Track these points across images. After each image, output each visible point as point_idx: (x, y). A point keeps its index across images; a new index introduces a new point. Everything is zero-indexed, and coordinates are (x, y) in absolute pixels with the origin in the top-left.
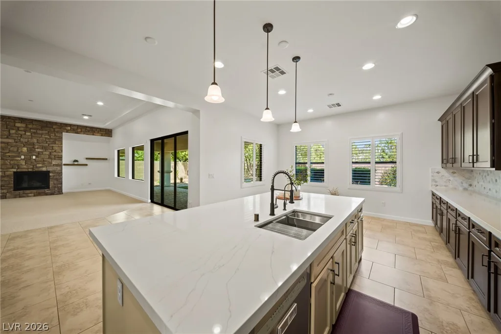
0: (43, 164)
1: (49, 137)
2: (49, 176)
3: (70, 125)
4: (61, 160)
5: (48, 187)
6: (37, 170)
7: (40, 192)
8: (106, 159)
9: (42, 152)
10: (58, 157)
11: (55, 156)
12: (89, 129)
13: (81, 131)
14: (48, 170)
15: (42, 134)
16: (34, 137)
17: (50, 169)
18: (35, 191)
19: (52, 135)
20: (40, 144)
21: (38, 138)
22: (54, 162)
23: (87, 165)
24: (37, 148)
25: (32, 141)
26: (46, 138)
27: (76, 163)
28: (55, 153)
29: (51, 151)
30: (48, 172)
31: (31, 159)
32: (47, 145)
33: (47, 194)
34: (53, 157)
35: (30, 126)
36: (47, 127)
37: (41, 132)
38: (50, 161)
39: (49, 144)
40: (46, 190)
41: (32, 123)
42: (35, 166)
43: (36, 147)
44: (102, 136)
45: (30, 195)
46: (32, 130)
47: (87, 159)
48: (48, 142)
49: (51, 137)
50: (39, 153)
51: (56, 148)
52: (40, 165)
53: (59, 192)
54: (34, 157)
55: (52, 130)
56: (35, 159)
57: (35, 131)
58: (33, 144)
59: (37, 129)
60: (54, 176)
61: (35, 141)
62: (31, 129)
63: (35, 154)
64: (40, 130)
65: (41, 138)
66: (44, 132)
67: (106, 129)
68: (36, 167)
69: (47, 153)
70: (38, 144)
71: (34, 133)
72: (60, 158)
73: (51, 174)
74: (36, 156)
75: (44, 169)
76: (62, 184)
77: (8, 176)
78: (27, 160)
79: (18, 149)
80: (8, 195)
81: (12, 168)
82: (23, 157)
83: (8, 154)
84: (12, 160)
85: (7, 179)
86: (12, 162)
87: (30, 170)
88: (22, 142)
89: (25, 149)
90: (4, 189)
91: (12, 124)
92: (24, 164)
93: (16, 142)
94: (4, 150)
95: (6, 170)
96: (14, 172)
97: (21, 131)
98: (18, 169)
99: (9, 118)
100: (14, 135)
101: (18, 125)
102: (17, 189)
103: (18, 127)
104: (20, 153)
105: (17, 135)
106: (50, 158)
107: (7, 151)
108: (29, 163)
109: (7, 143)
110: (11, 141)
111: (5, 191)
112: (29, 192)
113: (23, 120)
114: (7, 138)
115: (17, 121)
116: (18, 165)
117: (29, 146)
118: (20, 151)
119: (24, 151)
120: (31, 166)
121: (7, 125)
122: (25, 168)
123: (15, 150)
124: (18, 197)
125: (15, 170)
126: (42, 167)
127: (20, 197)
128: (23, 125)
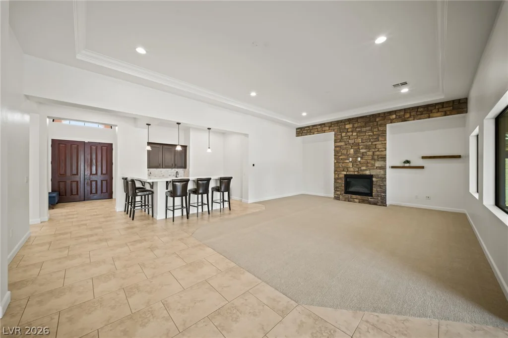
0: (367, 166)
1: (372, 134)
2: (373, 181)
3: (394, 112)
4: (385, 161)
5: (371, 194)
6: (361, 173)
7: (364, 199)
8: (459, 157)
9: (366, 152)
10: (381, 158)
11: (378, 155)
12: (422, 109)
13: (410, 117)
14: (372, 174)
15: (366, 132)
16: (359, 136)
17: (373, 172)
18: (359, 197)
19: (375, 130)
20: (364, 144)
21: (362, 137)
22: (377, 164)
23: (423, 167)
24: (362, 149)
25: (357, 142)
26: (369, 135)
27: (407, 165)
28: (378, 153)
29: (374, 150)
30: (371, 176)
31: (356, 161)
32: (370, 143)
33: (370, 203)
34: (376, 157)
35: (356, 125)
36: (370, 121)
37: (364, 129)
38: (373, 163)
39: (372, 142)
40: (369, 198)
41: (357, 121)
42: (360, 169)
43: (361, 146)
44: (445, 115)
45: (356, 200)
46: (358, 130)
47: (423, 158)
48: (372, 140)
49: (375, 133)
50: (363, 154)
51: (379, 146)
52: (364, 168)
53: (382, 202)
54: (359, 159)
55: (375, 123)
56: (360, 161)
57: (360, 129)
58: (358, 144)
59: (361, 127)
60: (377, 181)
61: (360, 140)
62: (356, 128)
63: (359, 155)
64: (364, 127)
65: (365, 137)
66: (368, 128)
67: (453, 101)
68: (361, 170)
69: (371, 153)
70: (363, 144)
71: (359, 131)
72: (384, 158)
73: (374, 179)
74: (362, 158)
75: (367, 173)
76: (385, 192)
77: (341, 178)
78: (354, 162)
79: (347, 151)
80: (341, 197)
81: (343, 171)
82: (351, 159)
83: (341, 157)
84: (343, 163)
85: (339, 181)
86: (343, 165)
87: (356, 173)
88: (349, 144)
89: (352, 151)
90: (338, 191)
91: (343, 127)
92: (351, 167)
93: (346, 145)
94: (338, 153)
95: (339, 173)
96: (345, 175)
97: (349, 132)
98: (347, 171)
99: (341, 121)
100: (345, 138)
101: (347, 126)
102: (347, 192)
103: (347, 129)
104: (348, 155)
105: (346, 138)
106: (373, 159)
107: (340, 154)
108: (356, 165)
109: (340, 147)
110: (342, 144)
111: (339, 193)
112: (355, 197)
113: (350, 120)
114: (340, 141)
115: (347, 123)
116: (347, 168)
117: (356, 147)
118: (348, 153)
119: (351, 153)
120: (357, 169)
121: (340, 129)
122: (352, 171)
123: (345, 153)
124: (347, 200)
125: (345, 173)
126: (366, 170)
127: (349, 201)
128: (351, 126)
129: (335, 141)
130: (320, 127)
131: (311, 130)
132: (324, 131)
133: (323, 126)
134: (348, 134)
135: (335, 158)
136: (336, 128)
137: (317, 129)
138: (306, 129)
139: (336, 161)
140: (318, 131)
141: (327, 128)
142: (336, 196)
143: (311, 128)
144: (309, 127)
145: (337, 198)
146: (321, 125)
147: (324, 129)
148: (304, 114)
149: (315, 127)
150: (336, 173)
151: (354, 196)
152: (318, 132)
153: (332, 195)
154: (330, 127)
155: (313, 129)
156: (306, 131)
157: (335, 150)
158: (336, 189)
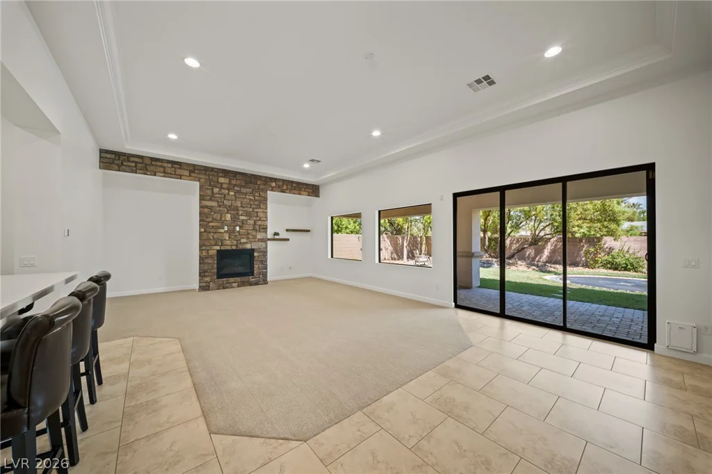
0: (248, 238)
1: (253, 198)
2: (254, 257)
3: (275, 180)
4: (266, 232)
5: (252, 273)
6: (240, 247)
7: (244, 280)
8: (309, 231)
9: (246, 220)
10: (263, 229)
11: (260, 226)
12: (294, 185)
13: (287, 189)
14: (253, 247)
15: (246, 194)
16: (238, 198)
17: (255, 246)
18: (238, 279)
19: (256, 194)
20: (245, 209)
21: (242, 200)
22: (259, 236)
23: (288, 240)
24: (241, 215)
25: (235, 205)
26: (250, 200)
27: (276, 237)
28: (259, 223)
29: (255, 219)
30: (253, 250)
31: (234, 230)
32: (251, 209)
33: (251, 284)
34: (257, 227)
35: (234, 182)
36: (251, 182)
37: (244, 190)
38: (255, 234)
39: (253, 209)
40: (250, 277)
41: (235, 177)
42: (239, 242)
43: (241, 212)
44: (309, 195)
45: (234, 284)
46: (236, 188)
47: (287, 230)
48: (253, 206)
49: (256, 198)
50: (243, 222)
51: (261, 215)
52: (244, 240)
53: (264, 280)
54: (238, 228)
55: (257, 187)
56: (239, 232)
57: (239, 189)
58: (237, 209)
59: (241, 186)
60: (259, 256)
61: (239, 203)
62: (235, 185)
63: (239, 223)
64: (244, 187)
65: (245, 200)
66: (249, 190)
67: (313, 185)
68: (241, 243)
69: (252, 222)
70: (242, 209)
71: (238, 191)
72: (265, 229)
73: (256, 254)
74: (241, 227)
75: (248, 246)
76: (266, 268)
77: (211, 257)
78: (231, 232)
79: (221, 215)
80: (212, 285)
81: (216, 245)
82: (226, 228)
83: (211, 224)
84: (216, 233)
85: (210, 261)
86: (216, 236)
87: (234, 248)
88: (225, 206)
89: (228, 217)
90: (206, 276)
91: (215, 178)
92: (227, 238)
93: (220, 206)
94: (207, 217)
95: (208, 248)
96: (218, 251)
97: (224, 189)
98: (222, 245)
99: (212, 169)
100: (218, 195)
101: (222, 180)
102: (220, 275)
103: (222, 184)
104: (223, 223)
105: (220, 196)
106: (254, 229)
107: (211, 220)
108: (233, 237)
109: (211, 208)
110: (214, 204)
111: (208, 279)
112: (233, 281)
113: (226, 173)
114: (211, 200)
115: (221, 175)
116: (222, 241)
117: (233, 212)
118: (223, 219)
119: (228, 219)
120: (235, 242)
121: (210, 181)
122: (229, 244)
123: (219, 218)
124: (221, 287)
125: (218, 248)
126: (246, 243)
127: (224, 288)
128: (227, 181)
129: (202, 198)
130: (170, 165)
131: (146, 165)
132: (180, 177)
133: (176, 166)
134: (223, 191)
135: (200, 225)
136: (203, 177)
137: (164, 167)
138: (132, 159)
139: (203, 230)
140: (164, 172)
141: (187, 173)
142: (204, 284)
143: (148, 162)
144: (142, 157)
145: (204, 288)
146: (173, 163)
147: (179, 172)
148: (173, 136)
149: (159, 164)
150: (204, 248)
151: (231, 280)
152: (166, 174)
153: (197, 287)
154: (191, 172)
155: (151, 165)
156: (133, 164)
157: (201, 213)
158: (202, 274)
